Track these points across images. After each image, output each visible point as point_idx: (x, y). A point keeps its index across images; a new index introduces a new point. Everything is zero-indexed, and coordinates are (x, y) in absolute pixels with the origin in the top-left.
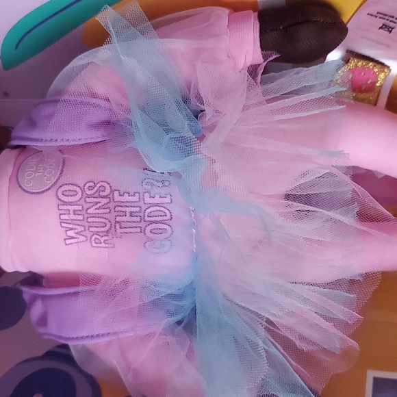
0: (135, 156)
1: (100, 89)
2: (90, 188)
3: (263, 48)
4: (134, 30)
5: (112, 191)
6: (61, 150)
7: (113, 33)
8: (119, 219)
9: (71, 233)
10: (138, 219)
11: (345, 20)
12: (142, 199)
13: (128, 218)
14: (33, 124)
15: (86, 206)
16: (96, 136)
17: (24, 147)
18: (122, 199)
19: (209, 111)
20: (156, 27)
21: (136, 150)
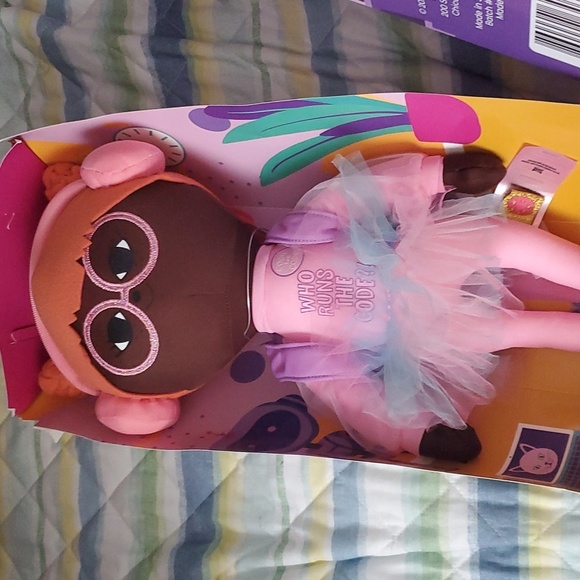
0: (351, 253)
1: (331, 207)
2: (320, 274)
3: (445, 183)
4: (353, 167)
5: (335, 277)
6: (302, 247)
7: (340, 170)
8: (338, 296)
9: (305, 305)
10: (351, 297)
11: (506, 165)
12: (354, 282)
13: (344, 296)
14: (284, 229)
15: (317, 286)
16: (327, 238)
17: (276, 244)
18: (341, 282)
19: (403, 225)
20: (370, 165)
21: (352, 249)
